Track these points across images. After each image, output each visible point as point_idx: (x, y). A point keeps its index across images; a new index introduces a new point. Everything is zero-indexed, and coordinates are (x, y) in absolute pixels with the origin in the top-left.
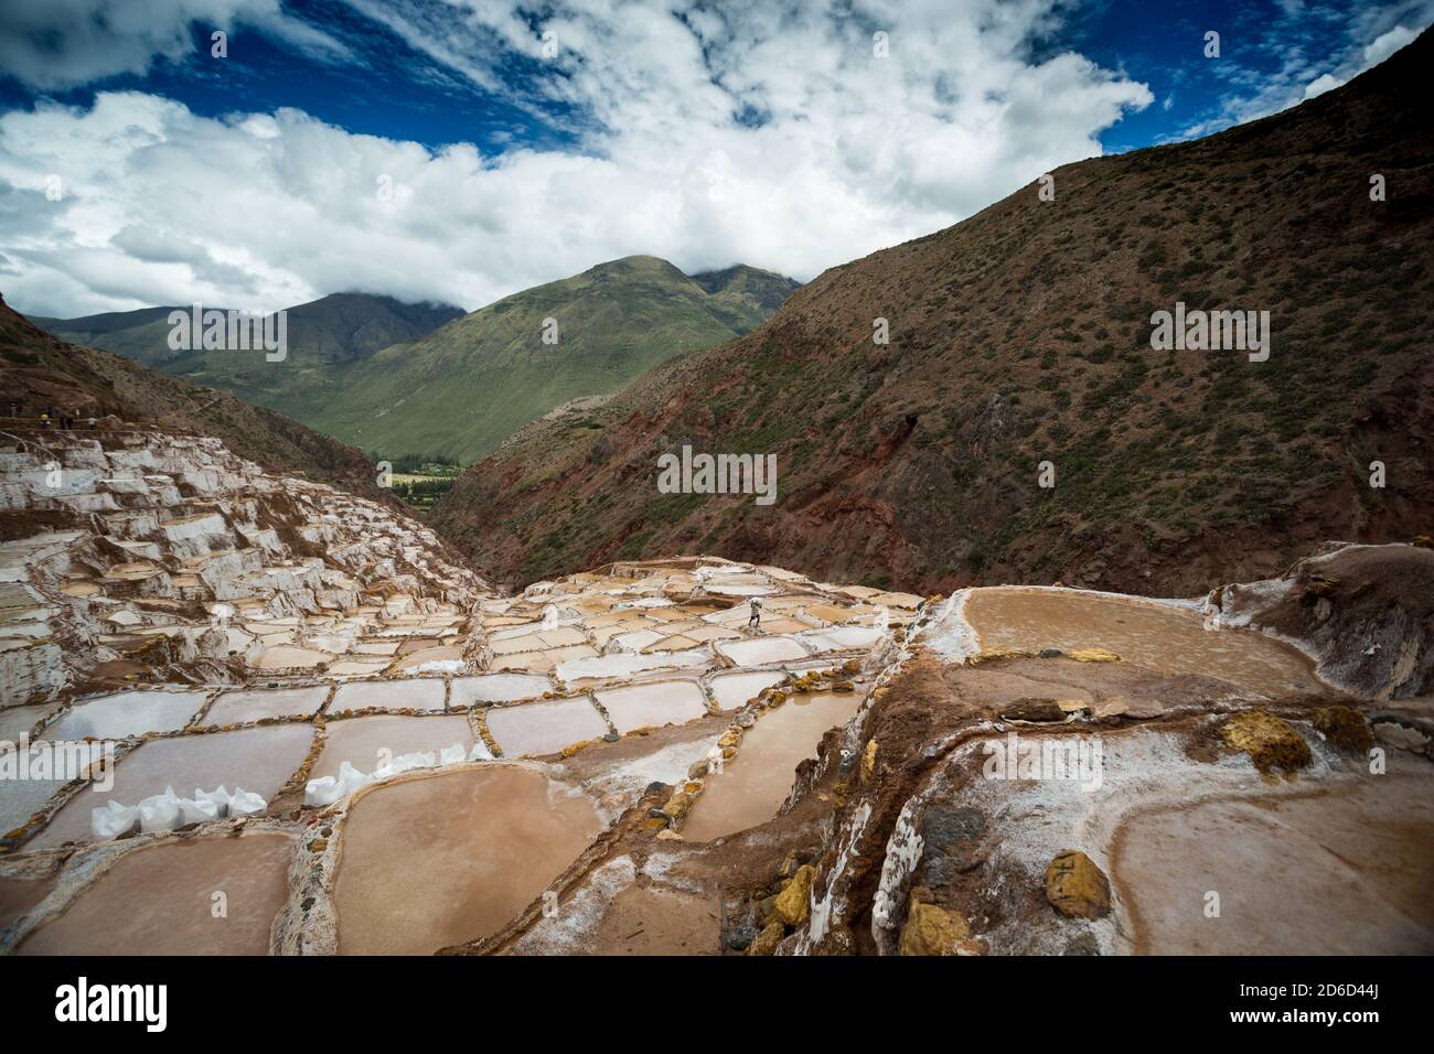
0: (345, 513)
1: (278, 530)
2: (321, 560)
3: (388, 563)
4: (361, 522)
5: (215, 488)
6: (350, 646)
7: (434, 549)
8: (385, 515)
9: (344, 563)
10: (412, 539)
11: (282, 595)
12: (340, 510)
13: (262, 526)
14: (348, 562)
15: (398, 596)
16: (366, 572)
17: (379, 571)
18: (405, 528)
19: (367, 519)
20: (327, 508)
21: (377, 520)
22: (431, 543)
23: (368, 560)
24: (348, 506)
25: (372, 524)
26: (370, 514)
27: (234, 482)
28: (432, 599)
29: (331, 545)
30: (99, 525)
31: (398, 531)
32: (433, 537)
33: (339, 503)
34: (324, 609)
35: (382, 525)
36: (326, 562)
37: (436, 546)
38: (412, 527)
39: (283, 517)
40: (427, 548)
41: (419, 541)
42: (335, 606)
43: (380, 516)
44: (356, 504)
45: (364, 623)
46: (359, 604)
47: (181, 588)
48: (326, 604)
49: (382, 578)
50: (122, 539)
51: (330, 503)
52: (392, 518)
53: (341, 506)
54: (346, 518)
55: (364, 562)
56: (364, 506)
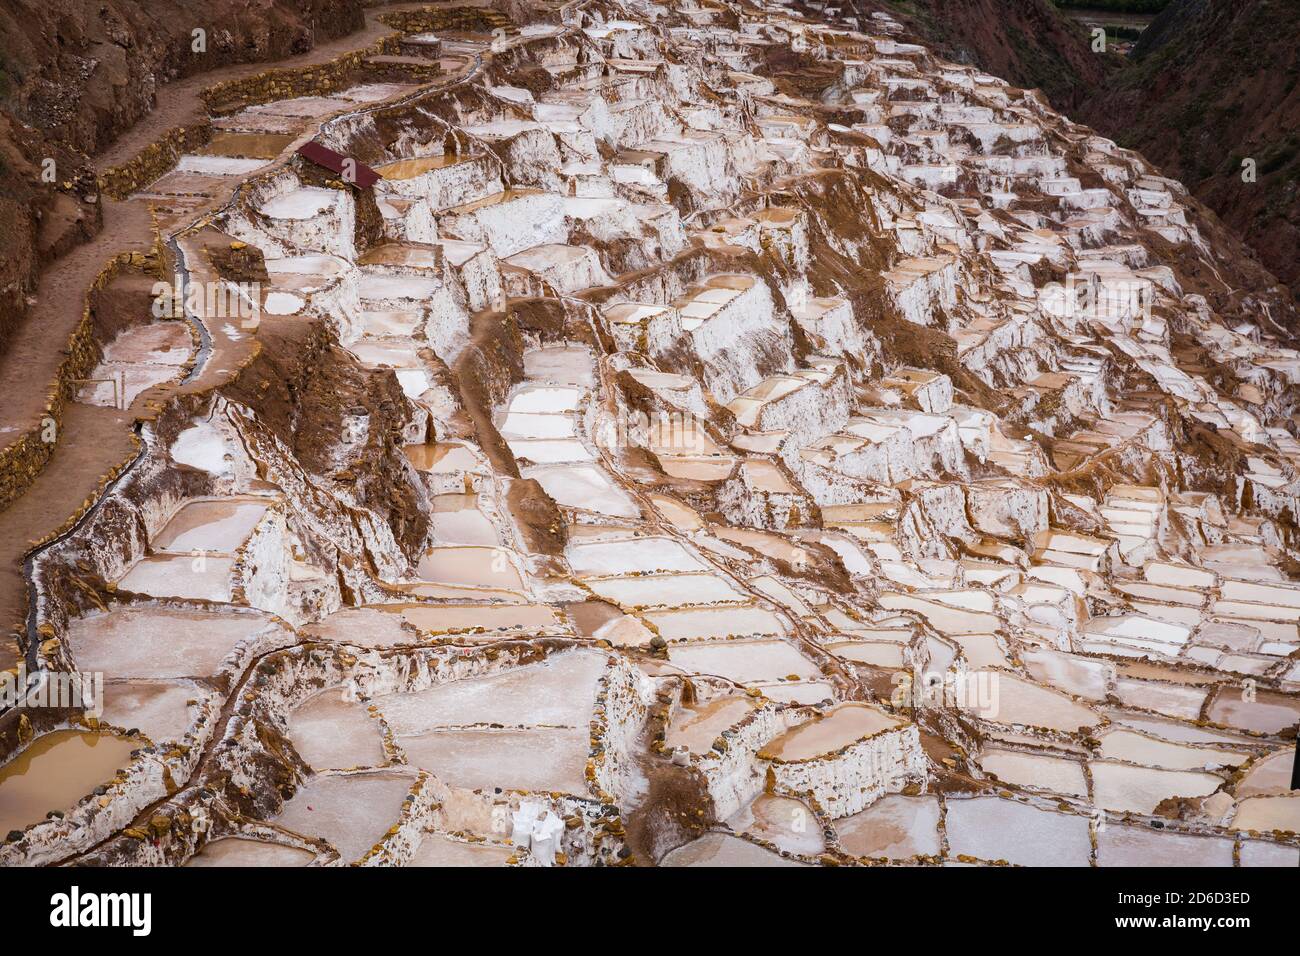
0: (910, 119)
1: (854, 297)
2: (946, 379)
3: (1090, 375)
4: (961, 152)
5: (722, 182)
6: (1111, 686)
7: (1181, 258)
8: (1031, 132)
9: (988, 379)
10: (1111, 220)
11: (914, 506)
12: (899, 110)
13: (821, 288)
14: (998, 375)
15: (1124, 489)
16: (1042, 412)
17: (1073, 403)
18: (1091, 180)
19: (974, 143)
20: (863, 100)
21: (1005, 146)
22: (1172, 235)
23: (1043, 367)
24: (918, 95)
25: (992, 161)
26: (985, 127)
27: (751, 156)
28: (1212, 501)
29: (954, 324)
30: (601, 331)
31: (1067, 189)
32: (1181, 219)
33: (894, 83)
34: (986, 538)
35: (1022, 165)
36: (957, 383)
37: (1187, 247)
38: (1112, 173)
39: (852, 249)
40: (1158, 251)
41: (1135, 224)
42: (1006, 530)
43: (1017, 133)
44: (944, 90)
45: (1081, 591)
46: (1053, 523)
47: (766, 495)
48: (989, 524)
49: (1079, 423)
50: (637, 363)
51: (867, 84)
52: (1051, 141)
53: (901, 95)
54: (915, 137)
55: (1031, 372)
56: (970, 99)
